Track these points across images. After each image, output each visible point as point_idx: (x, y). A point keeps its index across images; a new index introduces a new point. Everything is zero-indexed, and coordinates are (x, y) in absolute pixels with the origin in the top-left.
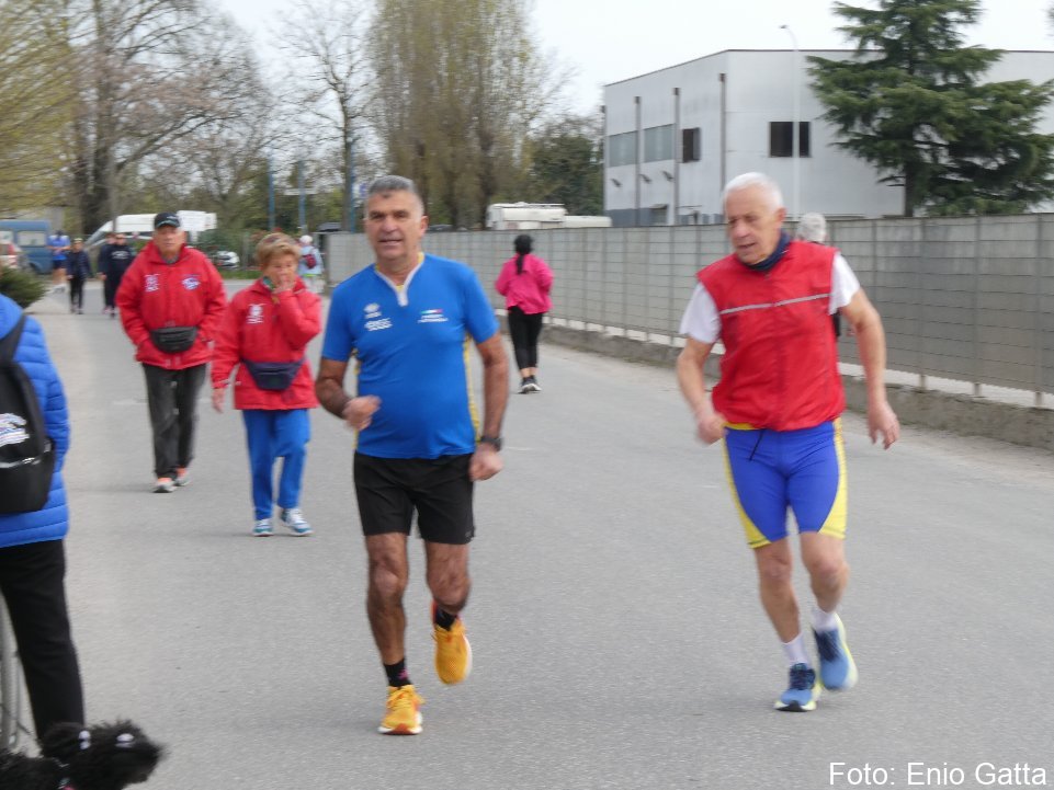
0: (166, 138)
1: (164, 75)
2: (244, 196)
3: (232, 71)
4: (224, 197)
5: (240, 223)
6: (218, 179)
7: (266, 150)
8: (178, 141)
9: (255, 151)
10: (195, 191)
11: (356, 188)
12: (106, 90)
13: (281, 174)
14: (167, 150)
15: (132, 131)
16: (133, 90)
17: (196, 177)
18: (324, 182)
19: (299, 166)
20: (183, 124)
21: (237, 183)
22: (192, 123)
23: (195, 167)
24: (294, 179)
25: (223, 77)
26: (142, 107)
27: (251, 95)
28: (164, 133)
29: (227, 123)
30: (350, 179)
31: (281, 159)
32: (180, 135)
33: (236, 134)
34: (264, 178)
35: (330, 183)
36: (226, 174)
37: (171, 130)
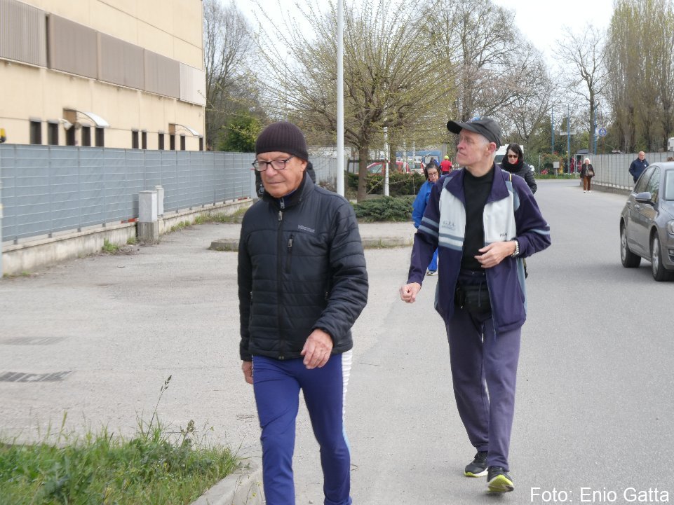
0: (498, 108)
1: (497, 75)
2: (538, 136)
3: (532, 71)
4: (527, 137)
5: (535, 150)
6: (524, 128)
7: (550, 112)
8: (505, 109)
9: (543, 113)
10: (512, 134)
11: (597, 131)
12: (469, 83)
13: (556, 126)
14: (499, 113)
15: (481, 104)
16: (482, 83)
17: (513, 127)
18: (579, 128)
19: (566, 121)
20: (507, 100)
21: (533, 130)
22: (512, 99)
23: (513, 121)
24: (564, 127)
25: (528, 75)
26: (487, 92)
27: (542, 84)
28: (497, 105)
29: (529, 98)
30: (593, 127)
31: (557, 117)
32: (505, 106)
33: (534, 104)
34: (548, 127)
35: (583, 129)
36: (529, 125)
37: (501, 103)
